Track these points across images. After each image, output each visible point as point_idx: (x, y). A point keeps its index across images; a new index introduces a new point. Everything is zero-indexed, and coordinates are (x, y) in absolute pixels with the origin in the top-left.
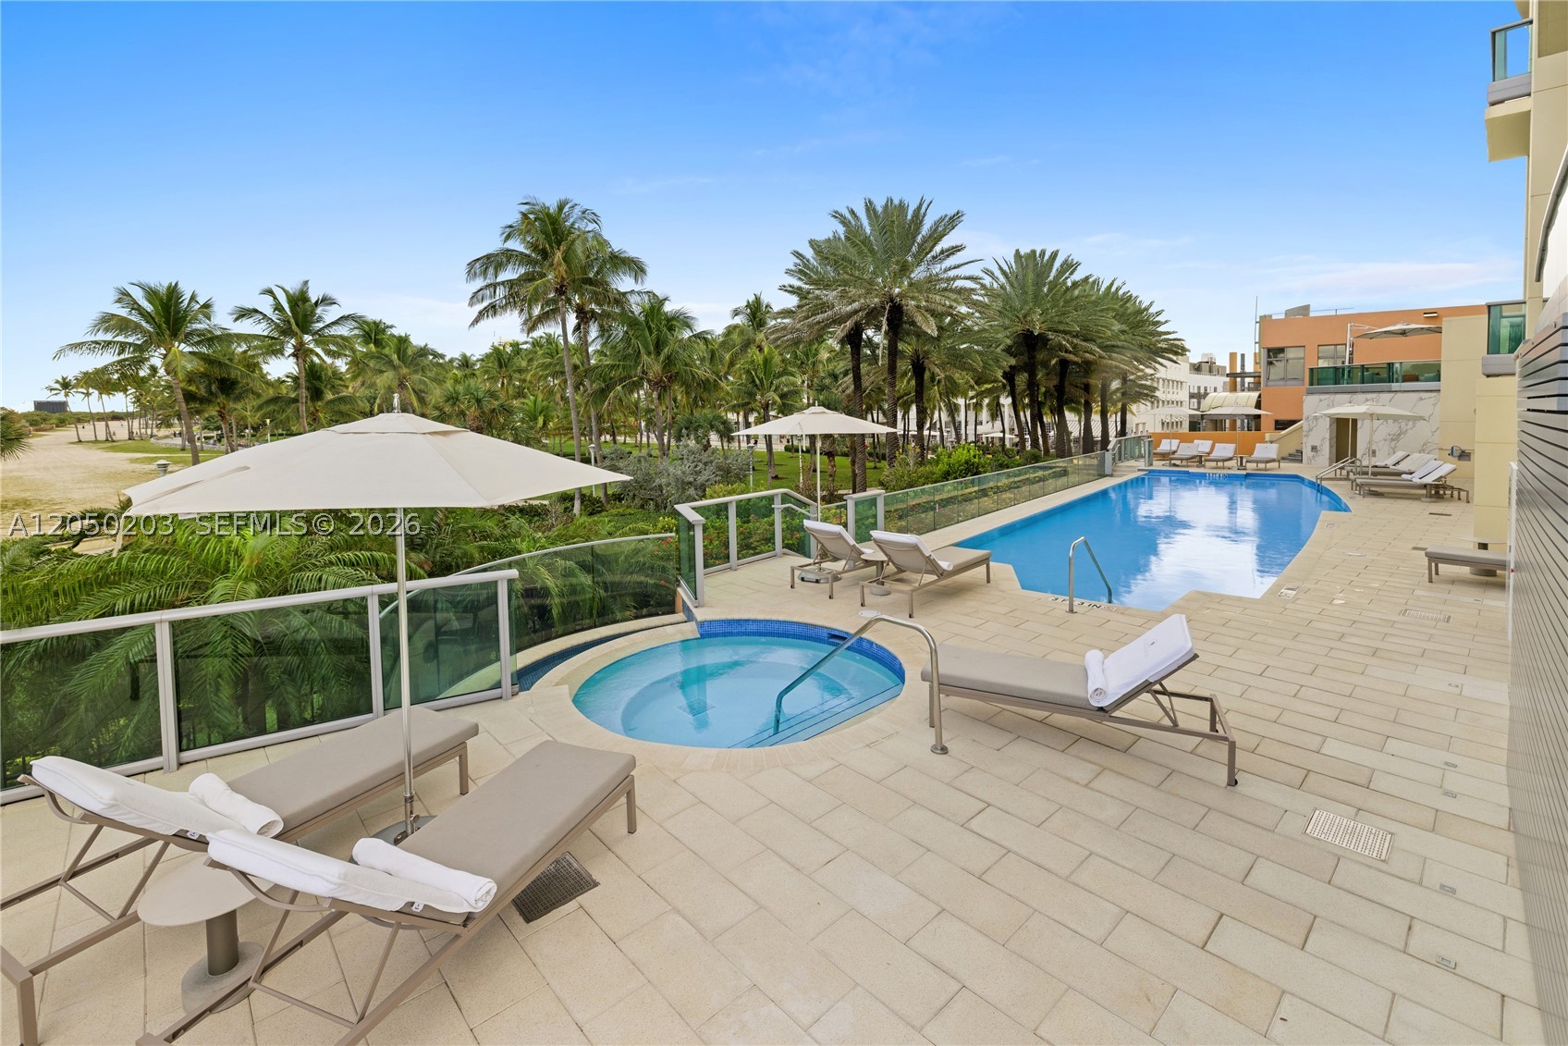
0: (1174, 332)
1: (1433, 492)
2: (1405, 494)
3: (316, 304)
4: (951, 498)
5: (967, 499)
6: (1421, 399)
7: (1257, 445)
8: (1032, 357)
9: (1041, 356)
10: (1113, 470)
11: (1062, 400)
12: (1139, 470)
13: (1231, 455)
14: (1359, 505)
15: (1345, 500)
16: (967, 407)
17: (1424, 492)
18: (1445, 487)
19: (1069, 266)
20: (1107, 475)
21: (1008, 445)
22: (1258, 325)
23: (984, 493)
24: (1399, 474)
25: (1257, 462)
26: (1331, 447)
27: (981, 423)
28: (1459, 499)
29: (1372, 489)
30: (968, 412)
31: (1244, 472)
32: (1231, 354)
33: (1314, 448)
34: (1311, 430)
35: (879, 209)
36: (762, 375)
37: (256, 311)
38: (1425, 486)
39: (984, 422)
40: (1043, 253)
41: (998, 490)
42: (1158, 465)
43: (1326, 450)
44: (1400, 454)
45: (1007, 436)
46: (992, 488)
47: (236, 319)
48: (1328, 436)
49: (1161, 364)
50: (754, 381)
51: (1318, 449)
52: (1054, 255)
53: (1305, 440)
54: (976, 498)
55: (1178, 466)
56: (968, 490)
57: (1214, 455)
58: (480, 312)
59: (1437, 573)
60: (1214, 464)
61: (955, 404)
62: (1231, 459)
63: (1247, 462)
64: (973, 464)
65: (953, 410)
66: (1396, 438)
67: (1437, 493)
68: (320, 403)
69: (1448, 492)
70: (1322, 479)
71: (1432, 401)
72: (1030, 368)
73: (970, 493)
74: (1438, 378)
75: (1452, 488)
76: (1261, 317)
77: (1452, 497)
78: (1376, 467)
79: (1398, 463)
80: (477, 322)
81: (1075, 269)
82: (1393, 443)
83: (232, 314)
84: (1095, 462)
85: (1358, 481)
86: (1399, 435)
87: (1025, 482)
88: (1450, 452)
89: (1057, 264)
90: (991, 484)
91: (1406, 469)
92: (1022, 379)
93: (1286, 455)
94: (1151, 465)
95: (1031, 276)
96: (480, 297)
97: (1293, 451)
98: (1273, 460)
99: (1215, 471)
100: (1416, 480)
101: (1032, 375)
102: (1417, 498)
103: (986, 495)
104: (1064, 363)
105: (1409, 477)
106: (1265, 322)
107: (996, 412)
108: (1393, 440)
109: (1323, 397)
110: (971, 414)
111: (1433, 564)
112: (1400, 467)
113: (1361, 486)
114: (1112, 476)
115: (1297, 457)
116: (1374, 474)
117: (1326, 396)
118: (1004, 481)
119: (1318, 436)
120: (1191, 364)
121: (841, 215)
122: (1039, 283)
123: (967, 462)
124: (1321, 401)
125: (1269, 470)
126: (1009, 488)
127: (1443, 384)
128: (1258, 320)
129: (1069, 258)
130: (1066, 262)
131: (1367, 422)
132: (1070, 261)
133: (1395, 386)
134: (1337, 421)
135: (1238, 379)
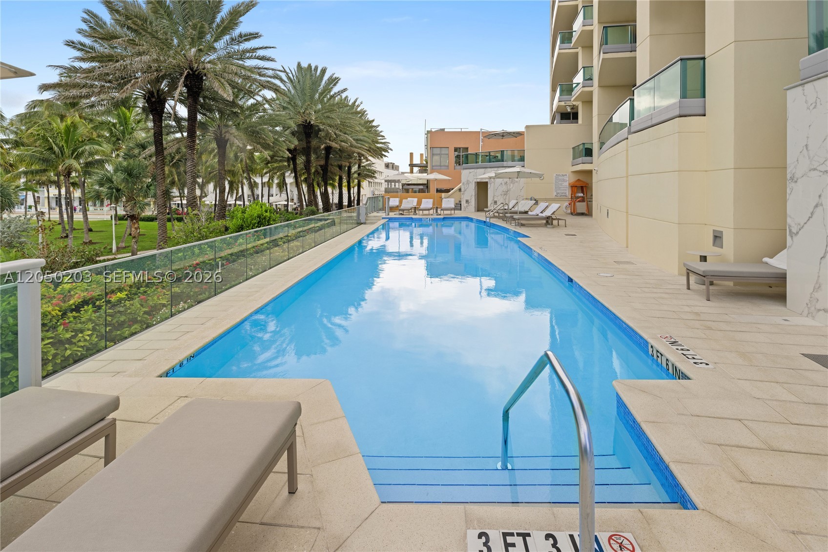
1: (549, 222)
4: (242, 251)
5: (258, 251)
7: (440, 199)
8: (309, 142)
9: (314, 142)
10: (366, 220)
11: (326, 176)
12: (383, 218)
13: (431, 206)
16: (263, 184)
19: (334, 81)
20: (362, 224)
21: (290, 209)
22: (425, 136)
23: (275, 243)
25: (446, 210)
26: (475, 200)
27: (272, 196)
30: (264, 188)
31: (439, 217)
32: (410, 153)
33: (467, 201)
34: (465, 190)
36: (63, 143)
39: (274, 195)
40: (316, 68)
41: (288, 240)
42: (392, 214)
43: (473, 202)
45: (290, 203)
46: (281, 238)
48: (473, 194)
50: (51, 149)
51: (469, 202)
52: (324, 71)
53: (463, 196)
54: (268, 249)
56: (261, 242)
57: (422, 206)
61: (255, 182)
62: (431, 209)
64: (265, 218)
65: (253, 186)
70: (490, 218)
72: (307, 151)
73: (262, 245)
74: (523, 160)
75: (557, 218)
76: (427, 131)
77: (557, 224)
81: (337, 82)
84: (355, 214)
86: (507, 192)
87: (308, 231)
89: (326, 78)
90: (281, 235)
92: (301, 160)
94: (388, 215)
95: (308, 82)
97: (457, 203)
98: (452, 209)
99: (427, 217)
100: (538, 214)
101: (308, 156)
103: (278, 245)
104: (328, 149)
105: (534, 214)
106: (429, 134)
107: (282, 185)
108: (505, 195)
109: (471, 170)
110: (266, 190)
112: (516, 209)
114: (365, 223)
115: (458, 207)
117: (473, 170)
118: (292, 232)
119: (470, 193)
122: (314, 90)
123: (259, 217)
124: (470, 173)
126: (297, 237)
127: (525, 163)
128: (426, 133)
129: (333, 74)
130: (331, 77)
131: (492, 184)
132: (334, 76)
133: (505, 164)
134: (478, 184)
135: (414, 168)
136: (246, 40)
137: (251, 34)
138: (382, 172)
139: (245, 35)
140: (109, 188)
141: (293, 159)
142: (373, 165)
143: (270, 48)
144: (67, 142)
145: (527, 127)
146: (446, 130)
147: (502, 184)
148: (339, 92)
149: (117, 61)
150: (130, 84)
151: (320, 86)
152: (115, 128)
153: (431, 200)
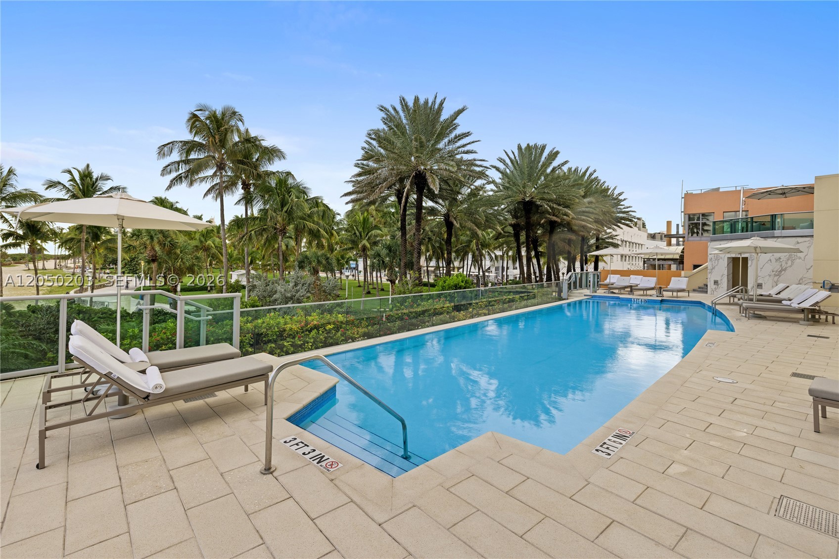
0: (630, 207)
1: (810, 316)
2: (785, 318)
3: (97, 179)
6: (798, 243)
7: (673, 278)
8: (529, 218)
9: (535, 218)
12: (585, 295)
13: (653, 285)
14: (743, 326)
15: (732, 322)
17: (801, 316)
18: (820, 312)
20: (564, 299)
22: (683, 199)
24: (780, 301)
25: (672, 291)
26: (728, 281)
28: (834, 323)
29: (756, 312)
31: (660, 299)
32: (667, 222)
33: (716, 282)
34: (713, 268)
35: (411, 104)
36: (361, 230)
37: (59, 183)
38: (803, 311)
40: (536, 146)
42: (601, 292)
43: (724, 283)
44: (781, 286)
47: (47, 188)
48: (726, 273)
49: (619, 227)
50: (355, 233)
51: (719, 283)
52: (543, 148)
53: (709, 276)
55: (615, 293)
57: (641, 286)
58: (172, 181)
59: (824, 416)
60: (641, 292)
62: (652, 289)
63: (663, 291)
66: (779, 273)
67: (813, 317)
68: (99, 243)
69: (823, 317)
70: (716, 304)
71: (807, 244)
74: (811, 226)
75: (826, 313)
76: (685, 194)
77: (826, 320)
78: (762, 295)
79: (779, 293)
80: (170, 188)
82: (776, 278)
83: (44, 185)
85: (744, 305)
86: (781, 271)
88: (822, 285)
89: (545, 154)
91: (786, 297)
93: (696, 287)
95: (528, 162)
96: (169, 170)
97: (701, 285)
98: (683, 290)
99: (639, 297)
100: (795, 305)
102: (796, 321)
104: (550, 223)
105: (788, 303)
106: (688, 198)
108: (775, 275)
109: (723, 243)
111: (820, 407)
112: (780, 296)
113: (746, 309)
115: (703, 289)
116: (758, 300)
117: (725, 242)
119: (720, 271)
120: (649, 234)
121: (386, 109)
122: (533, 168)
124: (721, 246)
125: (679, 297)
127: (815, 231)
128: (683, 196)
129: (554, 149)
130: (551, 151)
131: (755, 262)
132: (555, 151)
133: (777, 232)
134: (733, 260)
135: (672, 239)
136: (459, 140)
137: (463, 134)
138: (642, 245)
139: (459, 136)
140: (378, 260)
141: (517, 236)
142: (616, 237)
143: (476, 142)
144: (363, 228)
145: (817, 178)
146: (721, 190)
147: (770, 260)
148: (559, 165)
149: (373, 174)
150: (378, 189)
151: (540, 162)
152: (394, 216)
153: (654, 279)
